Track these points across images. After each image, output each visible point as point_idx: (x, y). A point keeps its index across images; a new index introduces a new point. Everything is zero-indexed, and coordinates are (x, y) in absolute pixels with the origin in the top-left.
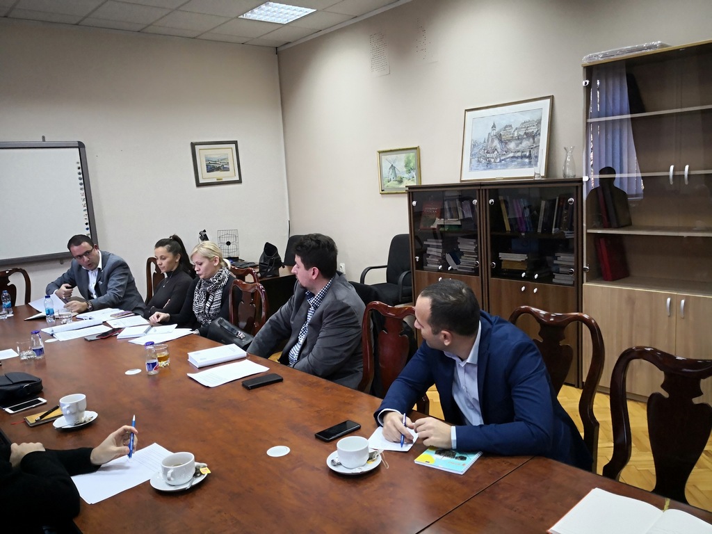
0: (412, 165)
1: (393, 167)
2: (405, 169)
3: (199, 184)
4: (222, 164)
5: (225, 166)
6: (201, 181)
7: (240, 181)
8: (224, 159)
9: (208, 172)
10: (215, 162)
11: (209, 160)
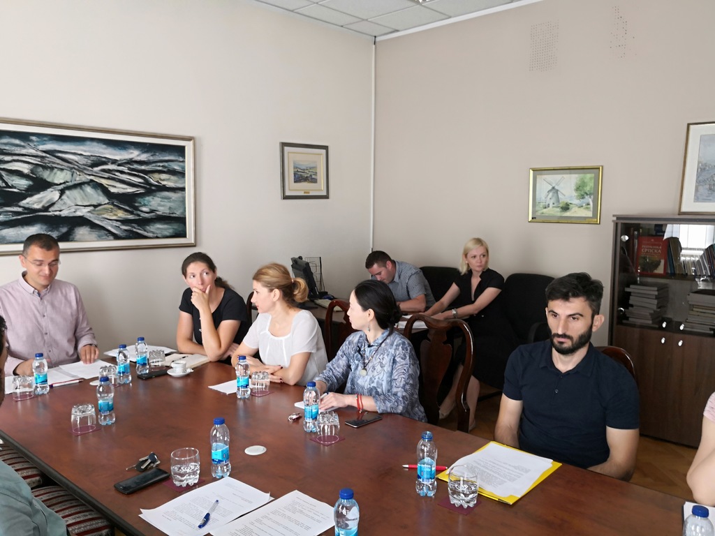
0: (587, 189)
1: (554, 190)
2: (575, 194)
3: (286, 198)
4: (310, 173)
5: (313, 177)
6: (288, 193)
7: (326, 197)
8: (313, 168)
9: (295, 182)
10: (304, 170)
11: (297, 168)
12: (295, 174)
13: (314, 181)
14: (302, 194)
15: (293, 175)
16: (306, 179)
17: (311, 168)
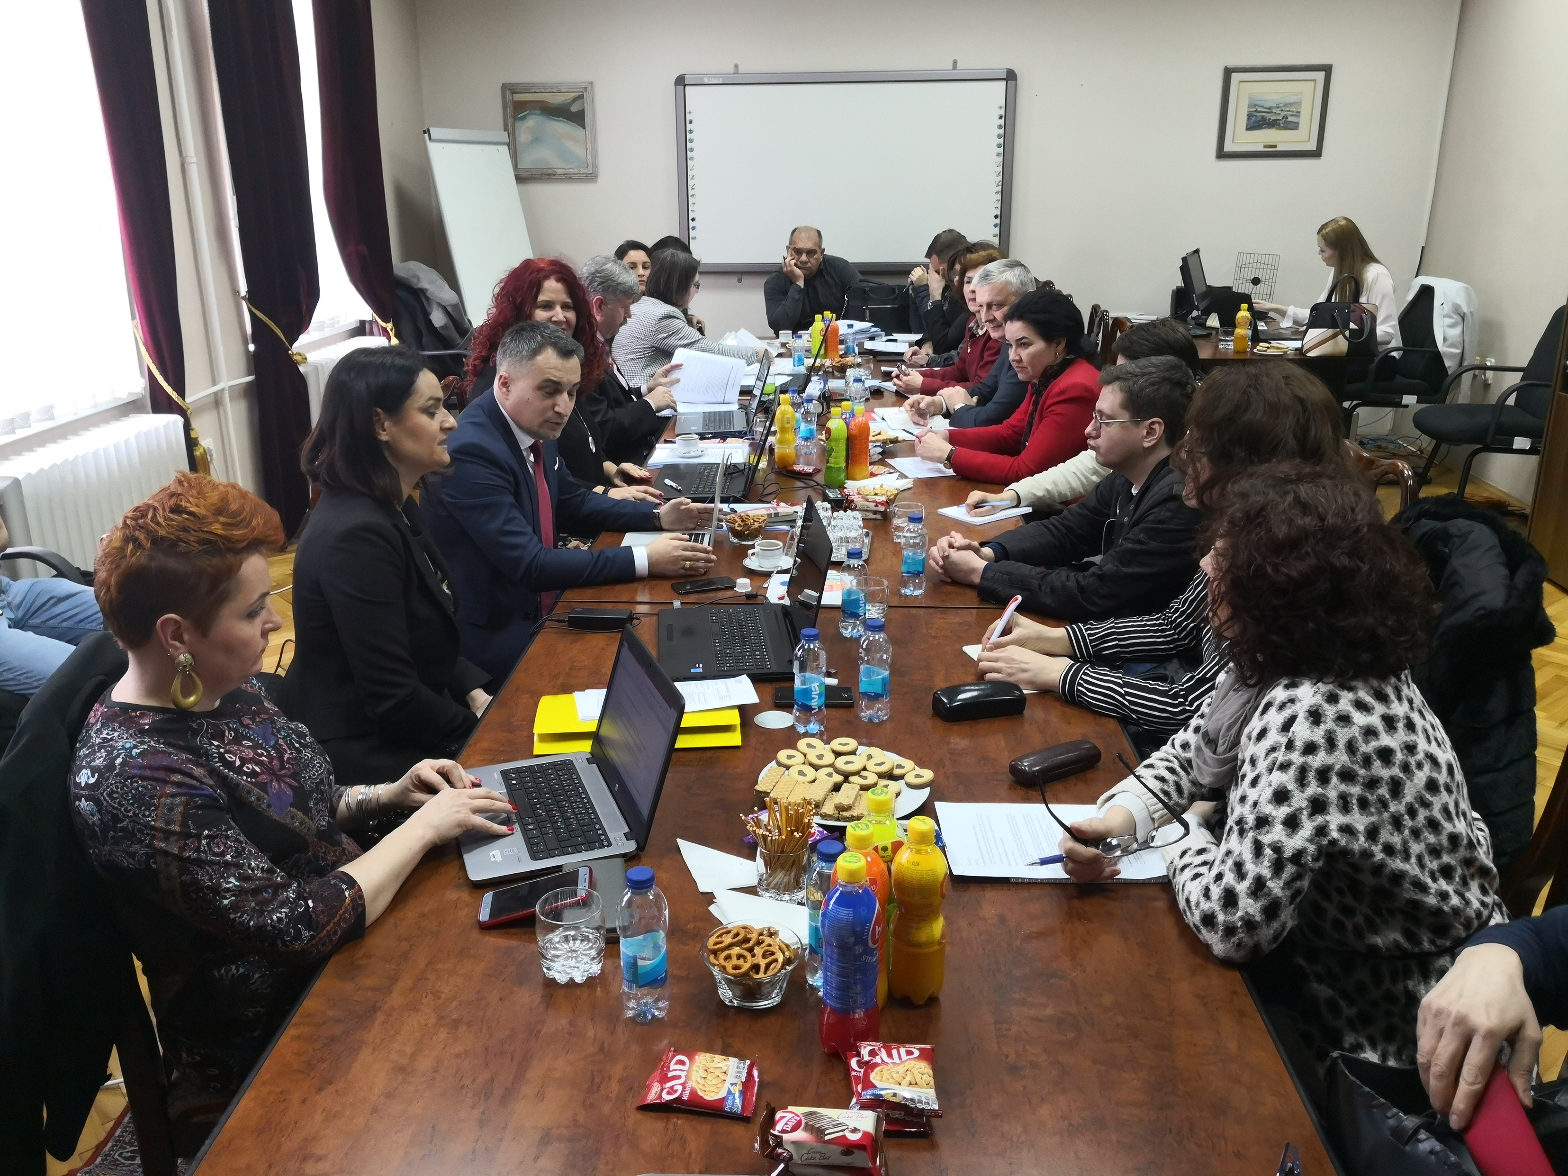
3: (1222, 154)
4: (1283, 113)
5: (1290, 119)
6: (1228, 147)
7: (1317, 154)
8: (1292, 104)
9: (1247, 129)
10: (1270, 108)
11: (1255, 105)
12: (1250, 116)
13: (1295, 126)
14: (1260, 148)
15: (1246, 118)
16: (1273, 124)
17: (1285, 105)
